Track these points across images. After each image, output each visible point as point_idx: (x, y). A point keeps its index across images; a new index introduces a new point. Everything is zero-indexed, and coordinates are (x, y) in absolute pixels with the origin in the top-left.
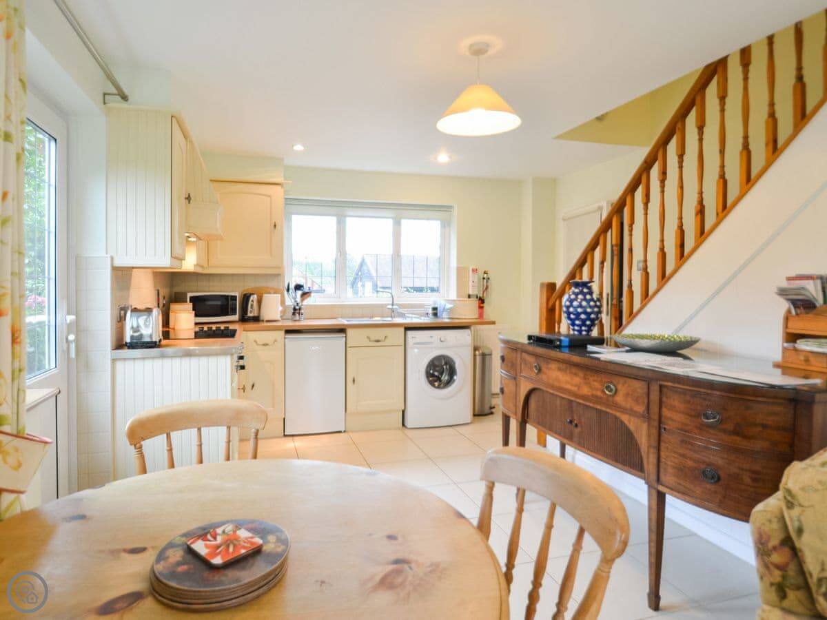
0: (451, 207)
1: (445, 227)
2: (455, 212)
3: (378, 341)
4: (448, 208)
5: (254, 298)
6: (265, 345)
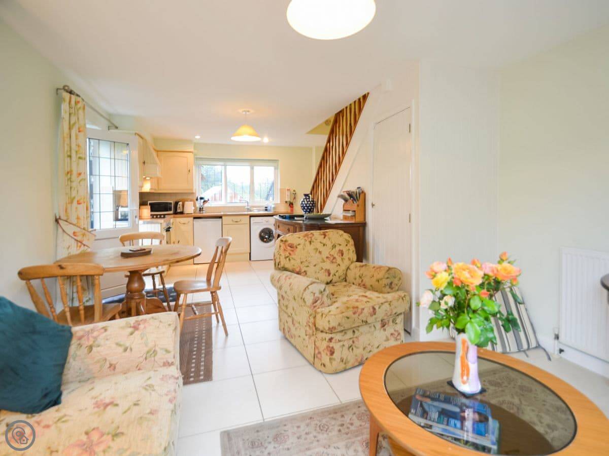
0: (278, 160)
1: (276, 169)
2: (280, 162)
3: (237, 222)
4: (276, 161)
5: (181, 203)
6: (184, 224)
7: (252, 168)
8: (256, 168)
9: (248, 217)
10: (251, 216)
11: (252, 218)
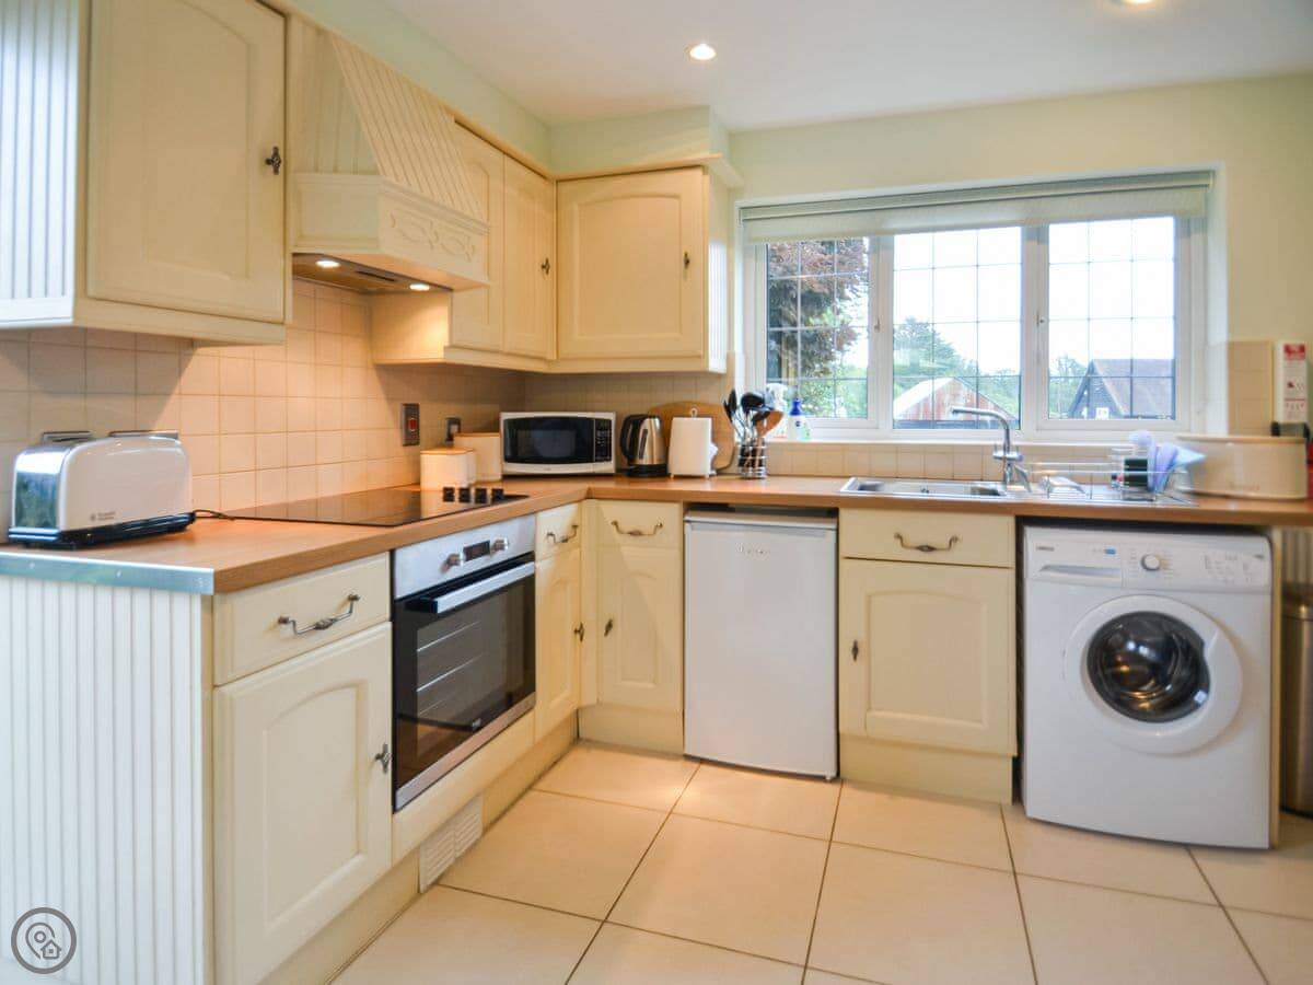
0: (1207, 173)
1: (1189, 234)
2: (1221, 188)
3: (930, 549)
4: (1195, 179)
6: (635, 534)
7: (1036, 238)
8: (1058, 233)
9: (1007, 524)
10: (1027, 519)
11: (1034, 536)
